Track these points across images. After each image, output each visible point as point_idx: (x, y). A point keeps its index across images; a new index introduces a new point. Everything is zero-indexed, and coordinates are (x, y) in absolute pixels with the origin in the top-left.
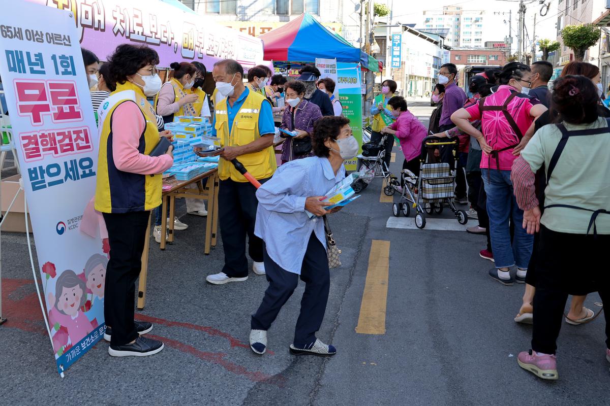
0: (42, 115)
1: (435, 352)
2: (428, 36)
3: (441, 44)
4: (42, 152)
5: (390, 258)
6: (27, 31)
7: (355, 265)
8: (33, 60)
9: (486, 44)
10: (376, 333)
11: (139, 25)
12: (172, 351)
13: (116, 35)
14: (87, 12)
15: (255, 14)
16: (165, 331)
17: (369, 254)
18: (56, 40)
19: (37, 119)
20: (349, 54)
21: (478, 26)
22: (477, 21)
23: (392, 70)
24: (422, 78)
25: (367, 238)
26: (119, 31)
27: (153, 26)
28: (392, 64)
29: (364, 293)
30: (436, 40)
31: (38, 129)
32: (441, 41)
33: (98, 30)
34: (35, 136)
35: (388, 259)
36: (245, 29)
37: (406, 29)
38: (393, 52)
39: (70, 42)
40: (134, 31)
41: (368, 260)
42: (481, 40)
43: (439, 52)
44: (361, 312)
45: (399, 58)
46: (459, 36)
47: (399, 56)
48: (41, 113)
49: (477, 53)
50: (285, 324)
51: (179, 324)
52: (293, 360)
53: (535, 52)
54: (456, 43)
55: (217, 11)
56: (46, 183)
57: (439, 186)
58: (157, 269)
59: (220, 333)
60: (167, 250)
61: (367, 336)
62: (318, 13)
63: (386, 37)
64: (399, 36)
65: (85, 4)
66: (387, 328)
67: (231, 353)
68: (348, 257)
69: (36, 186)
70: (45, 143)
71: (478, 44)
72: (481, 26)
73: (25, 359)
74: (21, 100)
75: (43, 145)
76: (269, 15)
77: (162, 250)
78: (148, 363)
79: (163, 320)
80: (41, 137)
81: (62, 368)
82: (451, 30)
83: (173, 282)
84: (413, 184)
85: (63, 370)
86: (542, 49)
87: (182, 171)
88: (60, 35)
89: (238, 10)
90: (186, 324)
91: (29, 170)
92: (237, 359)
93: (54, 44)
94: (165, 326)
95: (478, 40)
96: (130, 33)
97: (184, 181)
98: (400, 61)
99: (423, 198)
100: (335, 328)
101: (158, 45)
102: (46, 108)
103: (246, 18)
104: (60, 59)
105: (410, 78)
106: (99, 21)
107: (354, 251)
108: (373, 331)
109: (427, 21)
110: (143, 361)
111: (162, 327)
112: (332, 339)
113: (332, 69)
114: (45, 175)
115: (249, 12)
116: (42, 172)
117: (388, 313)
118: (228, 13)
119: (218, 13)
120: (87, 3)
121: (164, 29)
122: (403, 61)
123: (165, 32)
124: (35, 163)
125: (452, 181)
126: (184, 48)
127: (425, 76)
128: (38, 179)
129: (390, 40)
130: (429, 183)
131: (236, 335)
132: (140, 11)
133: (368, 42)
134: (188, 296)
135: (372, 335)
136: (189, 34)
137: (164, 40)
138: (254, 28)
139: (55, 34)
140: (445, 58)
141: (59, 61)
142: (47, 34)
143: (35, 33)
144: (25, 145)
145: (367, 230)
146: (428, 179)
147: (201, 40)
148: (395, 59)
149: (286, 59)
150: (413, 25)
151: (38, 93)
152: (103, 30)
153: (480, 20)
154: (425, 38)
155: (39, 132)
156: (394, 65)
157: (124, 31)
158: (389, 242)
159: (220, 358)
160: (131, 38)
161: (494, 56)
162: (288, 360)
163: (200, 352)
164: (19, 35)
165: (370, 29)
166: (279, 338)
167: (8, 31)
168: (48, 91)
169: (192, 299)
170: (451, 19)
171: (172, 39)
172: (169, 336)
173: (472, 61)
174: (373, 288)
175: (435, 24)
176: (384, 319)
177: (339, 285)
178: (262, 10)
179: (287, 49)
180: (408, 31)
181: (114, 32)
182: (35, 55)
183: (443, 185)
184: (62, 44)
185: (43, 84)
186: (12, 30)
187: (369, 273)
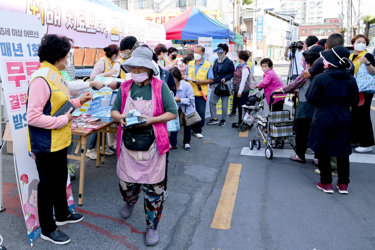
0: (21, 82)
1: (262, 244)
2: (283, 17)
3: (292, 22)
4: (21, 105)
5: (240, 176)
6: (13, 30)
7: (216, 180)
8: (16, 48)
9: (325, 21)
10: (224, 229)
11: (83, 21)
12: (95, 233)
13: (68, 28)
14: (50, 15)
15: (165, 8)
16: (93, 220)
17: (226, 173)
18: (30, 34)
19: (18, 85)
20: (221, 33)
21: (319, 7)
22: (318, 4)
23: (257, 42)
24: (278, 47)
25: (226, 161)
26: (69, 26)
27: (92, 21)
28: (257, 38)
29: (220, 200)
30: (288, 20)
31: (18, 91)
32: (292, 20)
33: (57, 26)
34: (17, 95)
35: (239, 177)
36: (159, 18)
37: (267, 12)
38: (257, 29)
39: (38, 36)
40: (79, 25)
41: (225, 178)
42: (321, 17)
43: (291, 28)
44: (216, 213)
45: (261, 34)
46: (305, 15)
47: (262, 32)
48: (21, 81)
49: (318, 27)
50: (166, 219)
51: (102, 216)
52: (168, 244)
53: (359, 25)
54: (303, 20)
55: (141, 7)
56: (23, 125)
57: (282, 128)
58: (93, 179)
59: (125, 223)
60: (100, 167)
61: (218, 230)
62: (205, 5)
63: (252, 19)
64: (262, 18)
65: (49, 10)
66: (231, 225)
67: (131, 236)
68: (212, 175)
69: (17, 126)
70: (22, 99)
71: (319, 20)
72: (321, 7)
73: (13, 233)
74: (9, 73)
75: (21, 101)
76: (174, 8)
77: (98, 167)
78: (81, 240)
79: (93, 213)
80: (20, 96)
81: (31, 240)
82: (299, 11)
83: (101, 189)
84: (263, 127)
85: (32, 241)
86: (365, 22)
87: (106, 116)
88: (32, 31)
89: (155, 5)
90: (106, 216)
91: (13, 116)
92: (134, 241)
93: (28, 37)
94: (93, 216)
95: (319, 18)
96: (76, 27)
97: (107, 122)
98: (262, 35)
99: (270, 137)
100: (198, 224)
101: (95, 33)
102: (23, 78)
103: (159, 10)
104: (32, 46)
105: (270, 48)
106: (57, 21)
107: (217, 171)
108: (222, 227)
109: (283, 6)
110: (78, 239)
111: (91, 217)
112: (195, 231)
113: (209, 44)
114: (23, 120)
115: (161, 7)
116: (21, 117)
117: (234, 215)
118: (148, 8)
119: (142, 8)
120: (50, 9)
121: (99, 23)
122: (265, 35)
123: (100, 25)
124: (17, 112)
125: (291, 124)
126: (112, 34)
127: (281, 45)
128: (18, 122)
129: (256, 21)
130: (275, 126)
131: (135, 225)
132: (84, 12)
133: (239, 23)
134: (109, 198)
135: (221, 229)
136: (116, 25)
137: (99, 30)
138: (164, 17)
139: (29, 31)
140: (294, 31)
141: (31, 48)
142: (25, 31)
143: (17, 31)
144: (11, 101)
145: (228, 156)
146: (274, 123)
147: (123, 29)
148: (259, 34)
149: (180, 38)
150: (272, 10)
151: (19, 69)
152: (60, 26)
153: (320, 3)
154: (280, 18)
155: (19, 93)
156: (258, 38)
157: (73, 26)
158: (241, 165)
159: (123, 239)
160: (77, 30)
161: (331, 29)
162: (165, 244)
163: (112, 235)
164: (8, 33)
165: (240, 14)
166: (161, 228)
167: (2, 31)
168: (25, 67)
169: (111, 200)
170: (300, 3)
171: (104, 29)
172: (95, 224)
173: (315, 33)
174: (226, 197)
175: (288, 8)
176: (230, 219)
177: (204, 194)
178: (169, 5)
179: (181, 31)
180: (269, 14)
181: (66, 27)
182: (17, 44)
183: (285, 127)
184: (33, 37)
185: (22, 62)
186: (4, 30)
187: (225, 186)
